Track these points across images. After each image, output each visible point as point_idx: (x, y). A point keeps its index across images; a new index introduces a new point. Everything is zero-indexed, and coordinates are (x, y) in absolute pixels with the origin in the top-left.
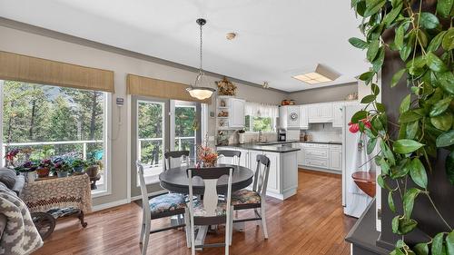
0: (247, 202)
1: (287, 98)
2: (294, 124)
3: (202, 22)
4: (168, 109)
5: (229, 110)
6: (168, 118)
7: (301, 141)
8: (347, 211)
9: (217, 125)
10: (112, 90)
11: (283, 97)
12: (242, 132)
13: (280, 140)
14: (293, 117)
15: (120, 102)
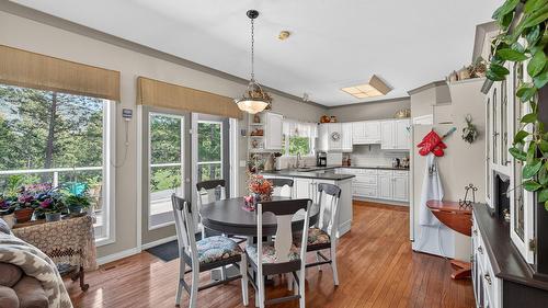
0: (316, 242)
1: (327, 114)
2: (336, 146)
3: (253, 14)
4: (189, 125)
5: (265, 128)
6: (189, 137)
7: (343, 166)
8: (415, 247)
9: (250, 147)
10: (116, 97)
11: (323, 113)
12: (278, 155)
13: (320, 165)
14: (335, 137)
15: (127, 114)
